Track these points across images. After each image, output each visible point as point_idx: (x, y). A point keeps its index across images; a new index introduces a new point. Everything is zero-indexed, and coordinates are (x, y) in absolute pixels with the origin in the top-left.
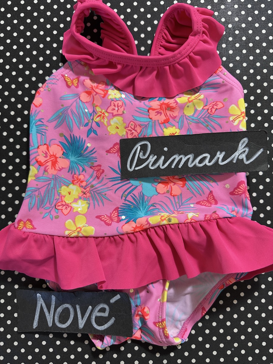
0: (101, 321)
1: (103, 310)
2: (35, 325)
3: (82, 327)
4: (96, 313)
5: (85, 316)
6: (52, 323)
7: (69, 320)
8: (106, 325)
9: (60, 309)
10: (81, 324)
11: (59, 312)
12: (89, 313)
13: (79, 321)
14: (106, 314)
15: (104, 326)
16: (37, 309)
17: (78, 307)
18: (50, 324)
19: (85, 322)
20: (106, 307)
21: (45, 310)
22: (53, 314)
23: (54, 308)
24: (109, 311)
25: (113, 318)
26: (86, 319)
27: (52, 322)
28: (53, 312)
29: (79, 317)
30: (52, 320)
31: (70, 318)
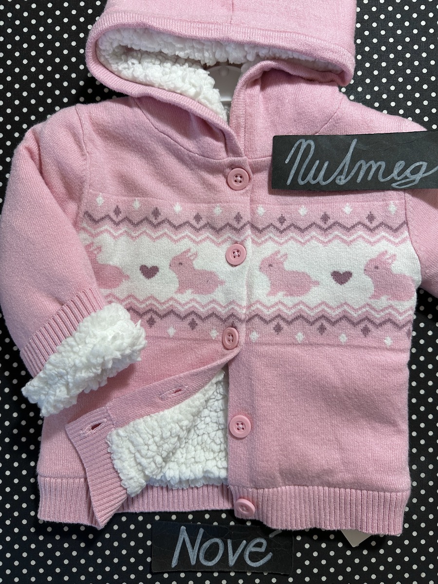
0: (255, 557)
1: (259, 545)
2: (174, 563)
3: (233, 564)
4: (251, 548)
5: (237, 552)
6: (195, 561)
7: (217, 557)
8: (261, 561)
9: (207, 544)
10: (232, 560)
11: (205, 548)
12: (242, 549)
13: (229, 557)
14: (263, 549)
15: (259, 562)
16: (178, 544)
17: (229, 542)
18: (193, 562)
19: (236, 558)
20: (264, 542)
21: (189, 545)
22: (197, 549)
23: (199, 542)
24: (266, 545)
25: (271, 553)
26: (238, 555)
27: (195, 559)
28: (198, 548)
29: (229, 552)
30: (195, 557)
31: (219, 554)
